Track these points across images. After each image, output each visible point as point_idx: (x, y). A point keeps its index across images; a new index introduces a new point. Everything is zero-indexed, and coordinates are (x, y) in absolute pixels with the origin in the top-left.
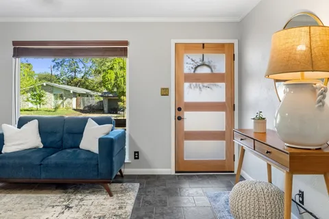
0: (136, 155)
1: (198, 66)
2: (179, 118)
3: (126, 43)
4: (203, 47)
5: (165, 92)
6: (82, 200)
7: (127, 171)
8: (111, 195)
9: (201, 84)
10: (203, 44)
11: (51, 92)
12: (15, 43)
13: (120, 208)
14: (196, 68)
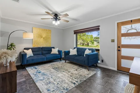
0: (102, 61)
1: (129, 30)
2: (119, 50)
3: (99, 26)
4: (131, 22)
5: (113, 41)
6: (81, 69)
7: (99, 65)
8: (89, 71)
9: (130, 37)
10: (131, 20)
11: (96, 42)
12: (74, 31)
13: (88, 75)
14: (128, 31)
